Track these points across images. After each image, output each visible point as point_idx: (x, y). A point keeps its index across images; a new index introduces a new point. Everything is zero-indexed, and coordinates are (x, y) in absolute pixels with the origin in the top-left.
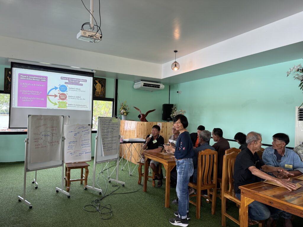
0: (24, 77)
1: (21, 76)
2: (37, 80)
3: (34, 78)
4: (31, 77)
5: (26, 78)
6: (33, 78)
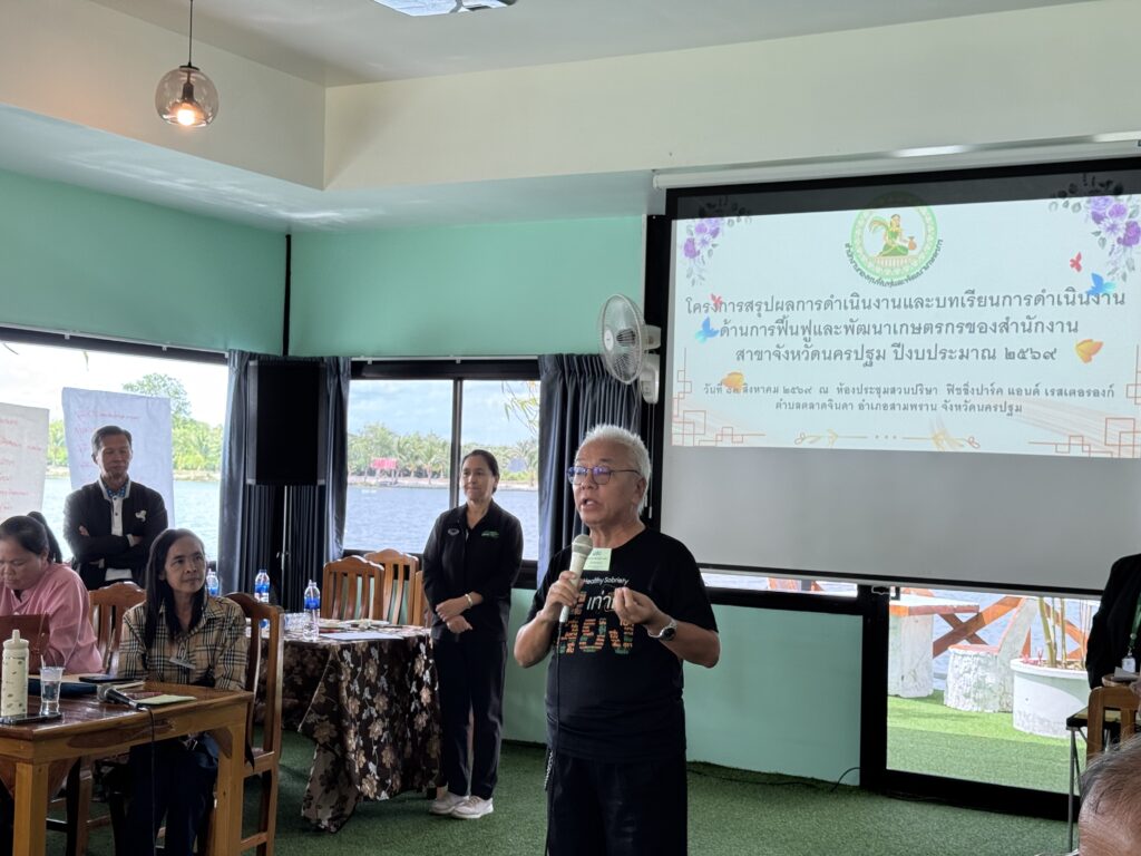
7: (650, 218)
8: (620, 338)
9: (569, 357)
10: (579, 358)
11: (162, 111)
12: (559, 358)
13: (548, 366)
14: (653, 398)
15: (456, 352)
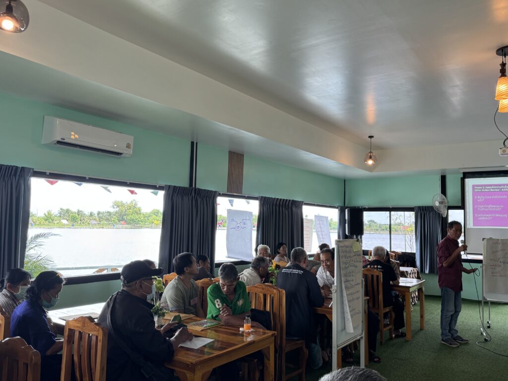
0: (479, 189)
1: (475, 187)
2: (496, 190)
3: (492, 189)
4: (488, 187)
5: (482, 189)
6: (490, 189)
7: (442, 176)
8: (440, 203)
9: (422, 207)
10: (425, 207)
11: (366, 161)
12: (419, 208)
13: (417, 209)
14: (445, 216)
15: (390, 206)
